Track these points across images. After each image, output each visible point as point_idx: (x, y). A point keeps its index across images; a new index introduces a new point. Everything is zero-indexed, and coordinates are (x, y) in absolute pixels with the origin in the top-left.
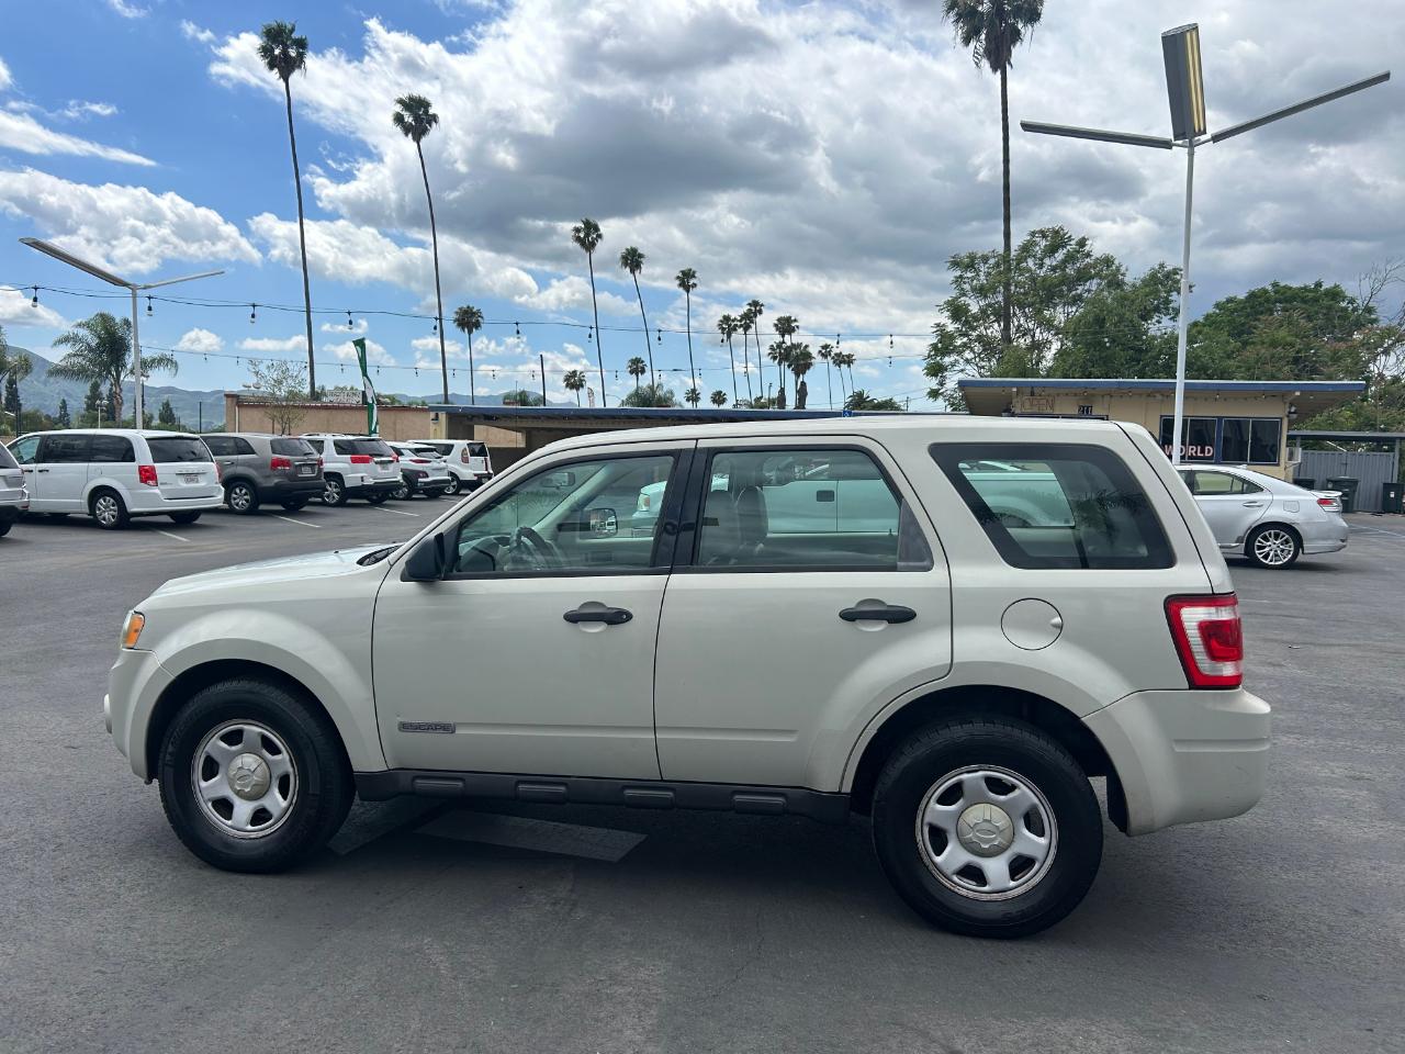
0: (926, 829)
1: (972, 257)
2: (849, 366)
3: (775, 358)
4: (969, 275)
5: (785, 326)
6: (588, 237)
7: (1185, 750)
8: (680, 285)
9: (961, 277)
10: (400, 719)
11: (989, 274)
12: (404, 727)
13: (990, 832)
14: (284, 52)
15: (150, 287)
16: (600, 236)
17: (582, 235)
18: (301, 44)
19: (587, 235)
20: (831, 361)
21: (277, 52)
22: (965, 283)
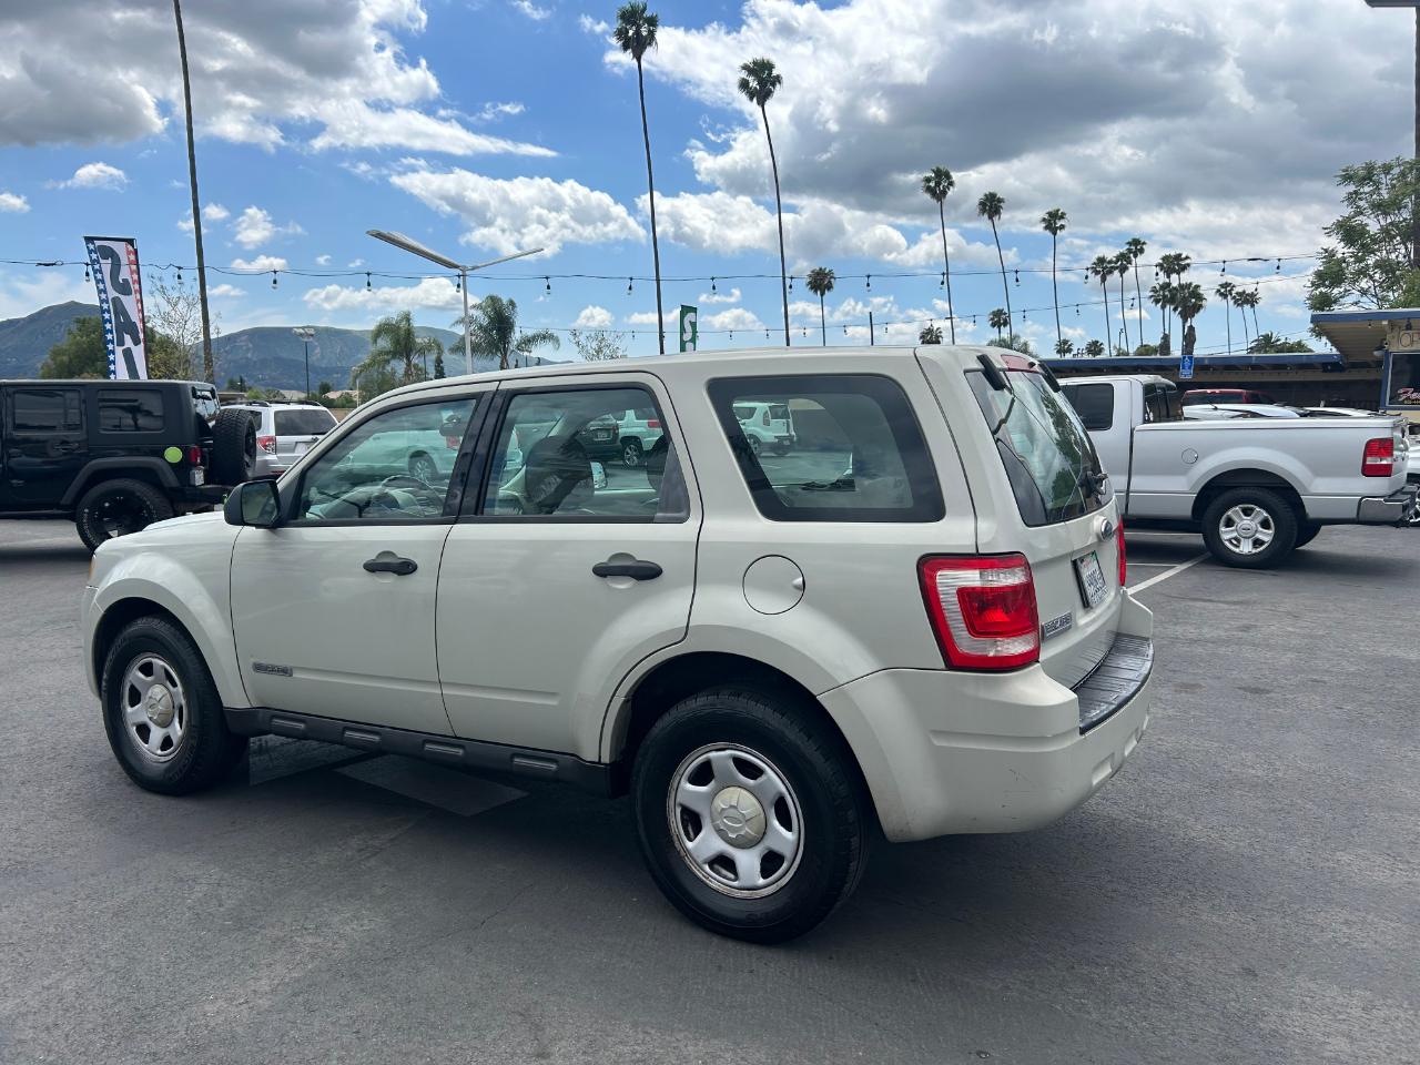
0: (678, 810)
1: (1370, 169)
2: (1253, 306)
3: (1157, 301)
4: (1367, 189)
5: (1173, 264)
6: (939, 186)
7: (944, 744)
8: (1046, 228)
9: (1355, 192)
10: (253, 660)
11: (1394, 186)
12: (258, 668)
13: (736, 820)
14: (636, 33)
15: (478, 267)
16: (951, 184)
17: (932, 184)
18: (652, 22)
19: (938, 184)
20: (1231, 302)
21: (631, 33)
22: (1361, 199)
